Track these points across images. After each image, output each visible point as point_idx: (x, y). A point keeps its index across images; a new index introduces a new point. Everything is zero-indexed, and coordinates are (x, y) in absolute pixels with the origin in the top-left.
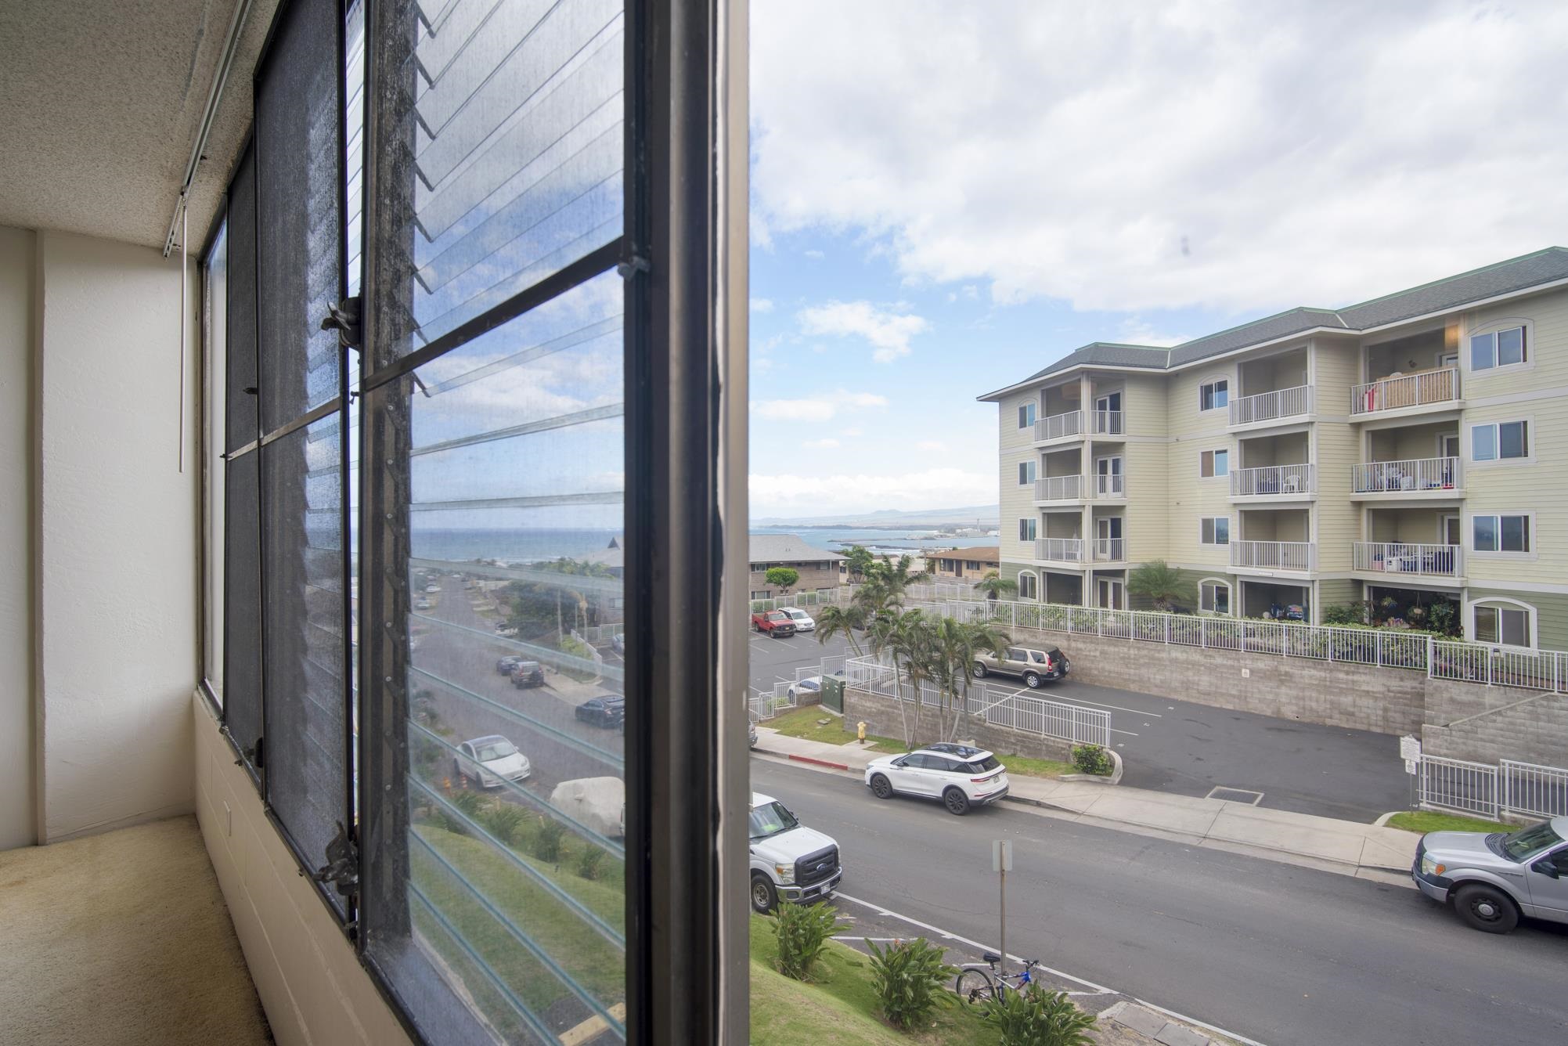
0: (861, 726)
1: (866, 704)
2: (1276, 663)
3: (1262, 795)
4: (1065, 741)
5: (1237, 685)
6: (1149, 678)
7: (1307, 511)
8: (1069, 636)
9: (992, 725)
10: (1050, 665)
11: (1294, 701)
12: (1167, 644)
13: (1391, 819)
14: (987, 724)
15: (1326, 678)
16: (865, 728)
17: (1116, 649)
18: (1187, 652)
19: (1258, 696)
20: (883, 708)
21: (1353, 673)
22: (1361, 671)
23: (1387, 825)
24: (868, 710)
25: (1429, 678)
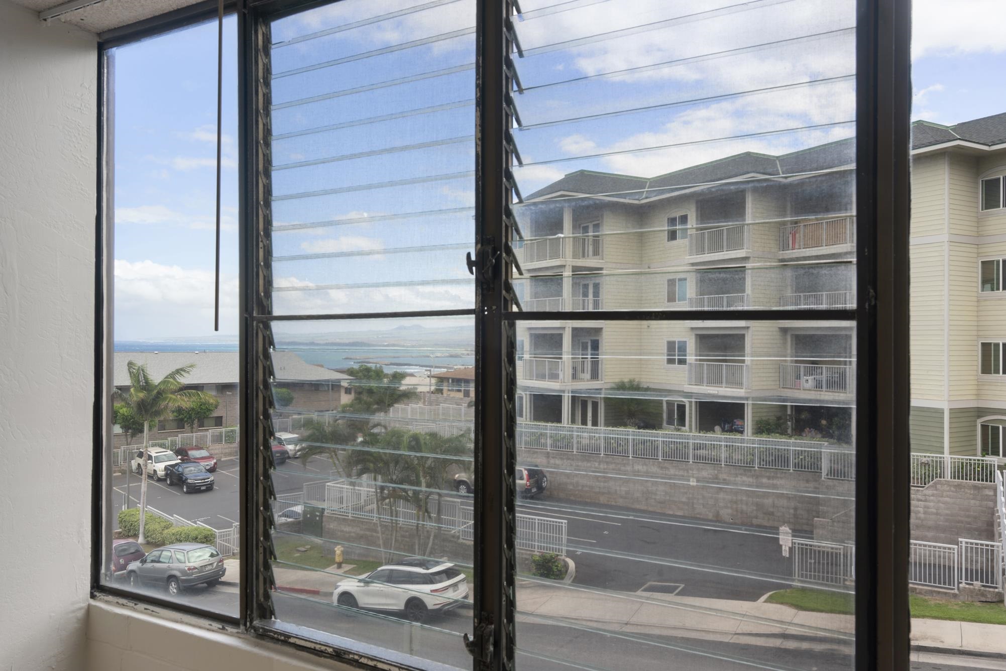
0: (338, 550)
1: (345, 529)
2: (716, 472)
3: (682, 586)
4: (528, 552)
5: (686, 493)
6: (616, 490)
7: (743, 336)
8: (548, 453)
9: (464, 541)
10: (527, 481)
11: (729, 505)
12: (631, 458)
13: (770, 597)
14: (461, 541)
15: (753, 482)
16: (342, 551)
17: (589, 464)
18: (646, 465)
19: (701, 501)
20: (362, 532)
21: (773, 478)
22: (779, 475)
23: (766, 601)
24: (347, 535)
25: (823, 479)
